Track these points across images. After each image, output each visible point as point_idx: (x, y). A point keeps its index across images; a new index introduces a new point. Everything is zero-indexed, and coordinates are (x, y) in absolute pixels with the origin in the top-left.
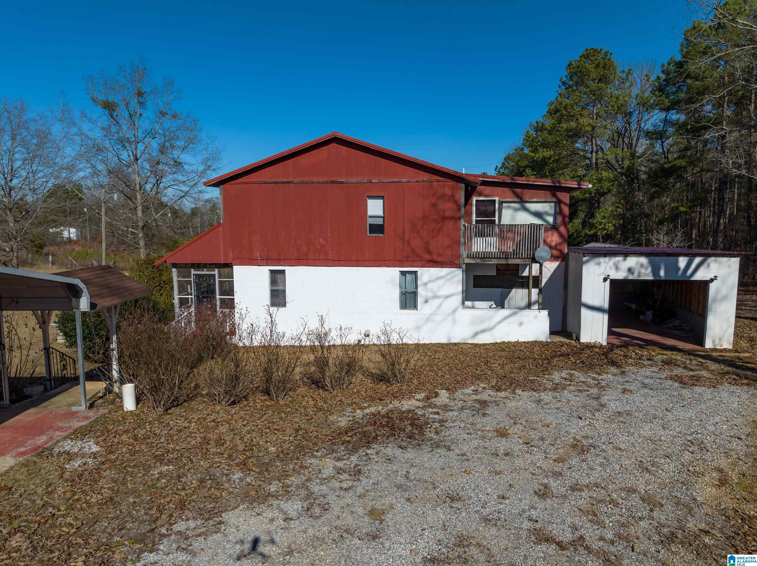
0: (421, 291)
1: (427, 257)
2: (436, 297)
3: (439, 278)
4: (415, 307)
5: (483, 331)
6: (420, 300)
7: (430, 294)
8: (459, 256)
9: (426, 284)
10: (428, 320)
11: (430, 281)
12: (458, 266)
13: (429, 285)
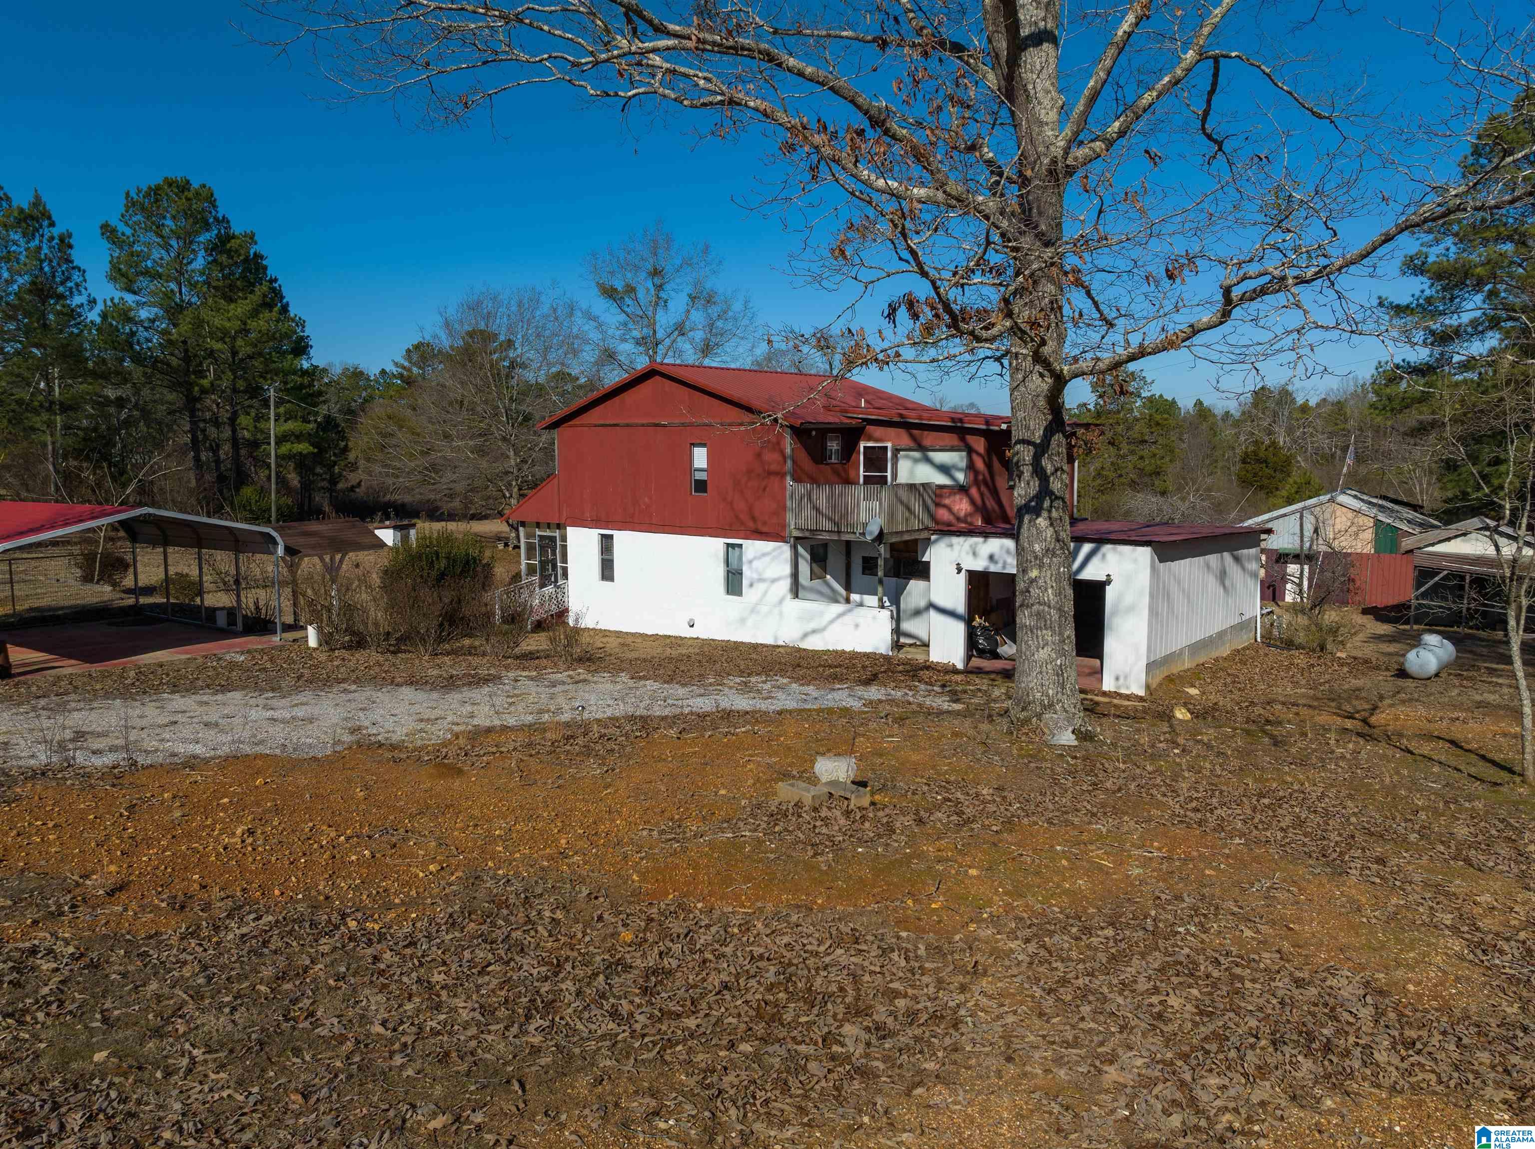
0: (745, 569)
1: (751, 524)
2: (761, 580)
3: (764, 555)
4: (740, 593)
5: (814, 632)
6: (745, 583)
7: (755, 576)
8: (784, 526)
10: (753, 610)
11: (755, 558)
12: (783, 539)
13: (755, 564)
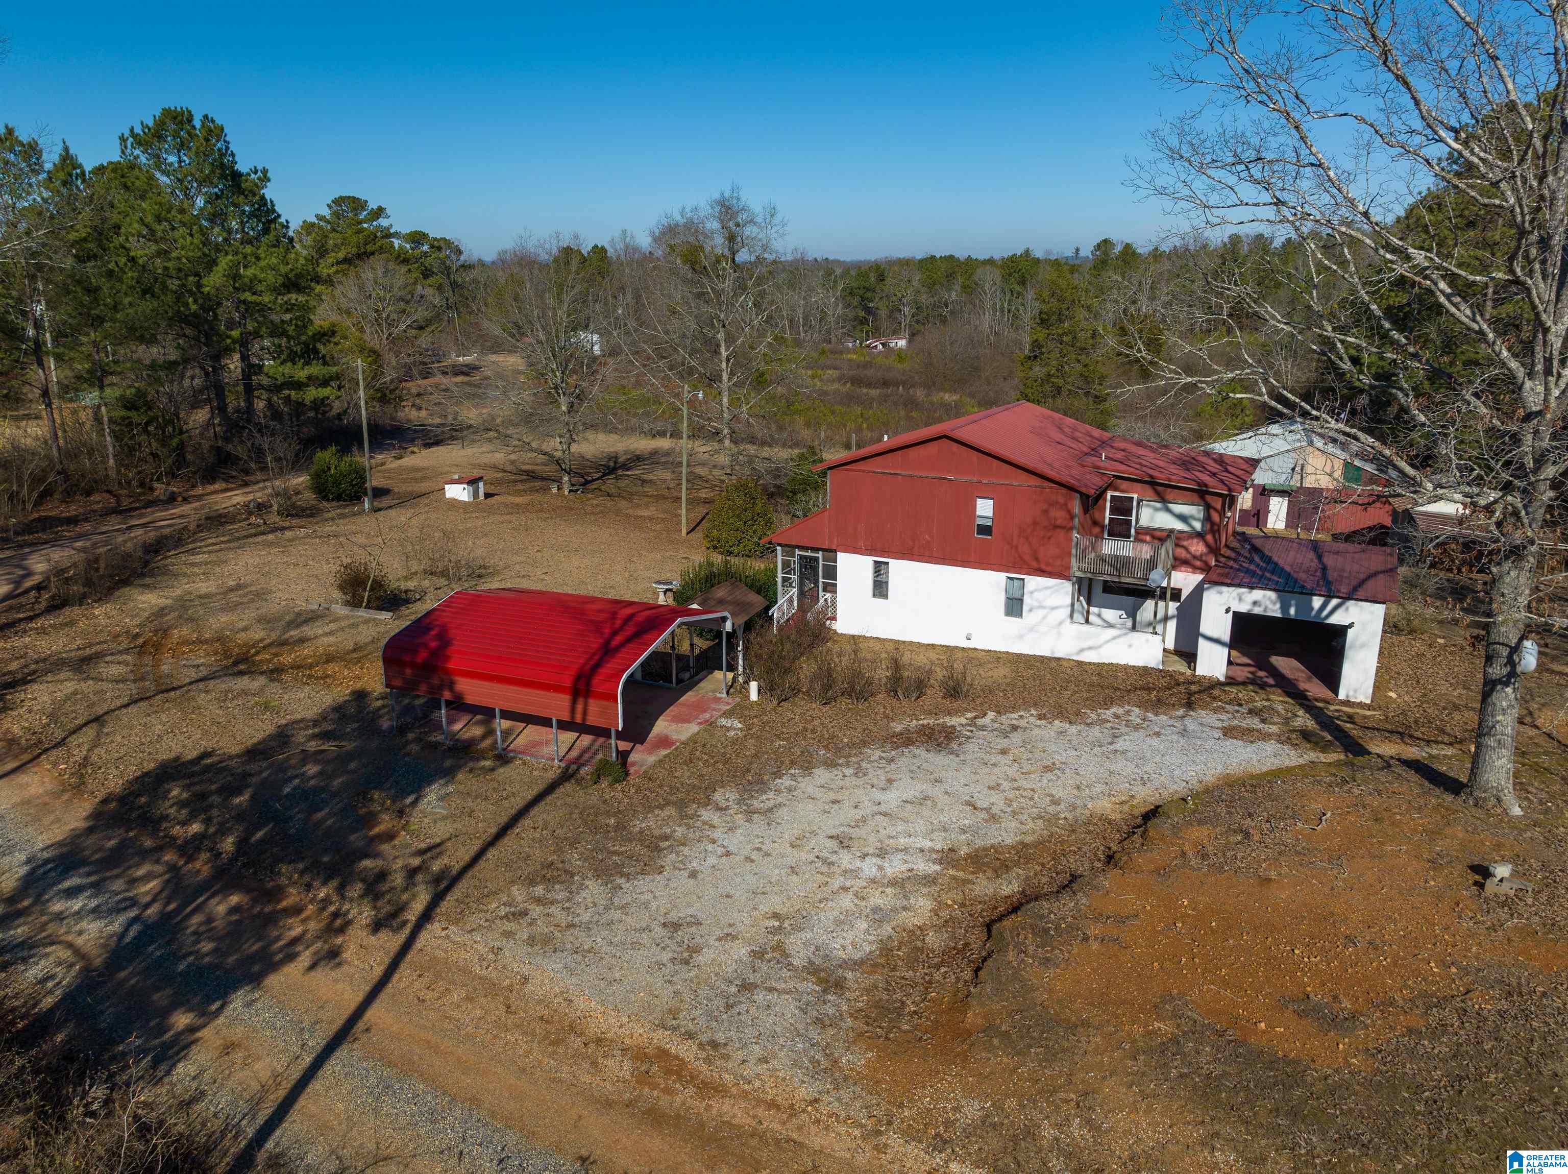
0: (1026, 599)
1: (1034, 564)
2: (1041, 607)
3: (1047, 588)
4: (1020, 615)
5: (1090, 648)
6: (1025, 608)
7: (1035, 604)
8: (1068, 568)
9: (1032, 593)
10: (1031, 630)
11: (1036, 590)
12: (1067, 578)
13: (1036, 594)
